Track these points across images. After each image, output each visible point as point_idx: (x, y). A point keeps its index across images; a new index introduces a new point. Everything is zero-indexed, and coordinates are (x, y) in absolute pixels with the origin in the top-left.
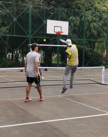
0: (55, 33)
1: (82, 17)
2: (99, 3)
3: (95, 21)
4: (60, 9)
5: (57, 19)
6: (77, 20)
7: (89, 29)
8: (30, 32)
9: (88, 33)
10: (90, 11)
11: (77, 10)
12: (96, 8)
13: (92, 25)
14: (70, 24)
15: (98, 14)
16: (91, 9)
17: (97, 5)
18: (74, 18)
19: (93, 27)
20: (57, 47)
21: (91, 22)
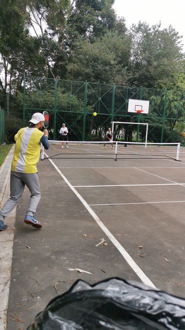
0: (136, 112)
1: (163, 96)
2: (182, 82)
3: (176, 100)
4: (142, 88)
5: (139, 99)
6: (158, 99)
7: (170, 108)
8: (113, 110)
9: (168, 111)
10: (172, 90)
11: (158, 90)
12: (178, 87)
13: (172, 105)
14: (150, 103)
15: (179, 93)
16: (172, 88)
17: (179, 84)
18: (155, 98)
19: (173, 106)
20: (137, 125)
21: (172, 101)
